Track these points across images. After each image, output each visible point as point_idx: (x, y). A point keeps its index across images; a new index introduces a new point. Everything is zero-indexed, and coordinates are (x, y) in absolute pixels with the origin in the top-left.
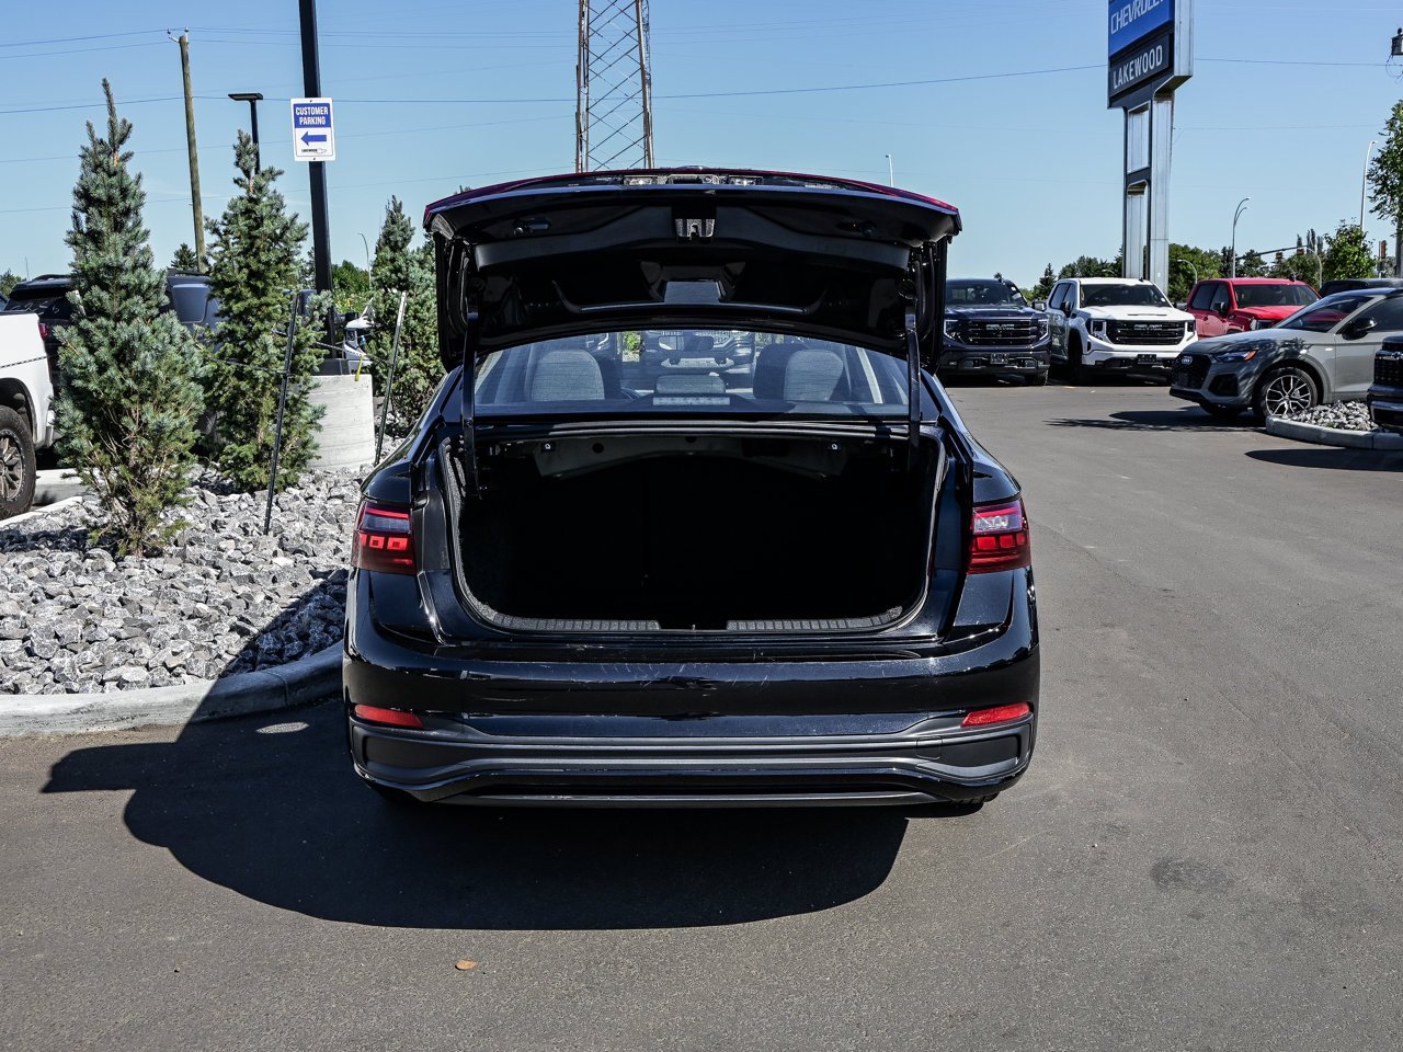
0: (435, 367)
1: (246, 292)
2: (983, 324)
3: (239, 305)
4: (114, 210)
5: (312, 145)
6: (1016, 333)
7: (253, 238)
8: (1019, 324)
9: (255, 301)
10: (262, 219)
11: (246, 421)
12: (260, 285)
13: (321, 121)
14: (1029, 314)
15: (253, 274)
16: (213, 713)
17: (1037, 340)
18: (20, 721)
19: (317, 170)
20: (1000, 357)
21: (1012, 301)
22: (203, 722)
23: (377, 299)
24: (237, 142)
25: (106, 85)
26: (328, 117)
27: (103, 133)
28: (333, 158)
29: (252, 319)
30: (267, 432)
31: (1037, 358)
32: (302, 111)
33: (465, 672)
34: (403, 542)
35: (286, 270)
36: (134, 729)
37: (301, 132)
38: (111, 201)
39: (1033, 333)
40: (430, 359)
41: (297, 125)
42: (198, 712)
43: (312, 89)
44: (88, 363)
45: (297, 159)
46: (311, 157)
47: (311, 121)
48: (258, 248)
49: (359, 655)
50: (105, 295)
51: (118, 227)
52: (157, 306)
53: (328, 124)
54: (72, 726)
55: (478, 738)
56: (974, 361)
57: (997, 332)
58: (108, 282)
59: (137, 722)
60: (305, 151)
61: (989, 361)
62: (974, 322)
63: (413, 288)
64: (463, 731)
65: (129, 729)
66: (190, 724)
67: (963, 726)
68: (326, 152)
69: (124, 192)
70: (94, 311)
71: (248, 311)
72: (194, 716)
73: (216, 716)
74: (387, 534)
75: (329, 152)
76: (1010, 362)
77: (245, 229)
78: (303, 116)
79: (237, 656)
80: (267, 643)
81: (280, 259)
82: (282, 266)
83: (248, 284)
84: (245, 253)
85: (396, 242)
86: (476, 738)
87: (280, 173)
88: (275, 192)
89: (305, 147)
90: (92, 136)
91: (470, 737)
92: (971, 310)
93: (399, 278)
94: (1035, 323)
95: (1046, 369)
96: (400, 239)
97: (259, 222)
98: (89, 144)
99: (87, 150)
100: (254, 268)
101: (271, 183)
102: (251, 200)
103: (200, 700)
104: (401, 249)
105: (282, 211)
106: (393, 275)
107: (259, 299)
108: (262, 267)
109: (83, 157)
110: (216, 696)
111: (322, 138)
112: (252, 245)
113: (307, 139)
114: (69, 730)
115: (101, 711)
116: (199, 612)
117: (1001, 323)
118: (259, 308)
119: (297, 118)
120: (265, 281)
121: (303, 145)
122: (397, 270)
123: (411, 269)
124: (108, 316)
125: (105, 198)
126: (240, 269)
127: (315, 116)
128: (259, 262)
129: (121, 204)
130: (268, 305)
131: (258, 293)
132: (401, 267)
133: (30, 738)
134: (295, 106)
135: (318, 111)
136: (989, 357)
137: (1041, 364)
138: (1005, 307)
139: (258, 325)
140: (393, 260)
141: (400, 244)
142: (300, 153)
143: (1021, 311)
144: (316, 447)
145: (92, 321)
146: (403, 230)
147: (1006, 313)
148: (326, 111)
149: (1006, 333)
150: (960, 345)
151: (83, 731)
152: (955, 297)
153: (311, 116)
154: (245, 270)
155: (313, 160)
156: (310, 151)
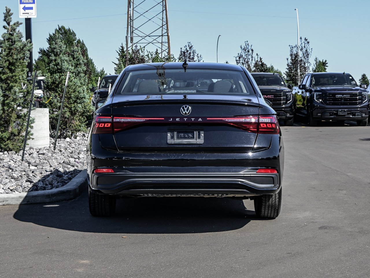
0: (74, 107)
1: (7, 70)
2: (334, 95)
3: (4, 76)
5: (27, 11)
6: (351, 100)
7: (10, 49)
8: (352, 95)
9: (11, 75)
10: (15, 42)
11: (4, 124)
12: (13, 68)
13: (31, 1)
14: (357, 90)
15: (10, 64)
16: (28, 202)
17: (361, 103)
19: (28, 21)
20: (343, 111)
21: (351, 84)
22: (25, 204)
23: (48, 77)
24: (5, 12)
28: (35, 17)
29: (9, 82)
30: (13, 128)
31: (362, 112)
33: (124, 158)
34: (109, 125)
35: (23, 62)
36: (4, 205)
37: (22, 6)
39: (359, 99)
40: (71, 103)
41: (21, 3)
42: (23, 201)
45: (20, 17)
46: (26, 16)
47: (26, 1)
48: (12, 53)
49: (96, 157)
53: (34, 3)
55: (130, 173)
56: (330, 113)
57: (341, 98)
59: (4, 203)
60: (24, 13)
61: (337, 113)
62: (330, 94)
63: (64, 73)
64: (126, 172)
65: (2, 205)
66: (21, 205)
67: (257, 172)
68: (32, 14)
71: (7, 79)
73: (29, 203)
74: (105, 123)
75: (34, 14)
76: (348, 114)
77: (8, 45)
79: (31, 188)
80: (41, 185)
81: (21, 58)
82: (22, 61)
83: (8, 68)
84: (7, 55)
85: (57, 52)
86: (129, 173)
88: (19, 31)
89: (24, 12)
91: (127, 173)
92: (328, 88)
93: (58, 68)
94: (360, 94)
95: (367, 117)
96: (59, 51)
97: (14, 42)
100: (11, 61)
101: (18, 28)
102: (10, 34)
103: (24, 197)
104: (59, 55)
105: (22, 39)
106: (55, 67)
107: (12, 74)
108: (14, 61)
110: (29, 196)
111: (31, 8)
112: (10, 52)
113: (25, 9)
116: (14, 177)
117: (343, 94)
118: (12, 77)
120: (15, 67)
121: (23, 11)
122: (57, 65)
123: (63, 64)
126: (6, 61)
128: (13, 59)
130: (15, 76)
131: (12, 71)
132: (58, 63)
136: (337, 111)
137: (364, 115)
138: (346, 86)
139: (11, 84)
140: (55, 60)
141: (59, 53)
142: (21, 14)
143: (354, 89)
144: (32, 135)
146: (60, 47)
147: (345, 90)
149: (346, 99)
150: (323, 105)
152: (323, 82)
154: (8, 62)
155: (27, 17)
156: (26, 13)
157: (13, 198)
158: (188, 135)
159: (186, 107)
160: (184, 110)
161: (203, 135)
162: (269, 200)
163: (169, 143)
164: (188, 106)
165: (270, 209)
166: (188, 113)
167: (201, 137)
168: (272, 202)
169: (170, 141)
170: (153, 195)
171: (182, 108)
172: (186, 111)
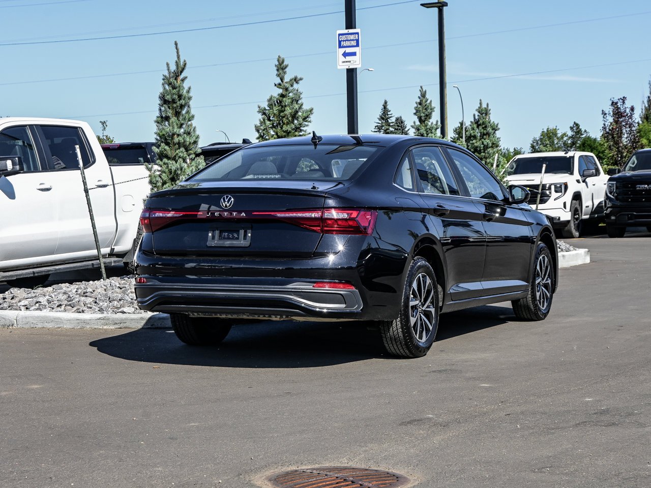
4: (175, 105)
5: (348, 58)
13: (354, 43)
18: (78, 321)
19: (351, 73)
22: (148, 328)
24: (277, 63)
25: (176, 44)
26: (357, 41)
27: (173, 68)
32: (343, 38)
34: (148, 221)
37: (342, 50)
38: (174, 101)
41: (340, 47)
42: (146, 324)
43: (350, 23)
44: (157, 181)
45: (339, 67)
46: (347, 66)
47: (348, 43)
50: (167, 148)
51: (177, 114)
52: (195, 153)
53: (357, 45)
54: (97, 325)
58: (169, 141)
59: (122, 325)
60: (344, 62)
65: (118, 328)
66: (142, 328)
67: (313, 287)
68: (355, 62)
69: (180, 97)
70: (162, 156)
72: (144, 325)
73: (153, 326)
75: (357, 62)
78: (344, 41)
87: (301, 79)
88: (297, 90)
89: (344, 60)
90: (168, 70)
91: (156, 284)
98: (166, 73)
99: (165, 76)
102: (282, 95)
103: (147, 318)
109: (163, 79)
111: (354, 54)
113: (345, 55)
114: (96, 327)
115: (108, 319)
119: (340, 42)
121: (343, 59)
124: (169, 158)
125: (170, 100)
127: (350, 40)
129: (178, 103)
133: (82, 328)
134: (339, 35)
135: (352, 37)
142: (341, 63)
145: (161, 160)
148: (357, 37)
151: (101, 328)
153: (348, 40)
155: (348, 68)
156: (347, 62)
157: (132, 320)
158: (233, 235)
159: (227, 197)
160: (224, 201)
161: (250, 235)
162: (389, 331)
163: (209, 245)
164: (230, 196)
165: (394, 342)
166: (229, 206)
167: (247, 238)
168: (393, 332)
169: (211, 243)
170: (200, 315)
171: (222, 199)
172: (226, 203)
